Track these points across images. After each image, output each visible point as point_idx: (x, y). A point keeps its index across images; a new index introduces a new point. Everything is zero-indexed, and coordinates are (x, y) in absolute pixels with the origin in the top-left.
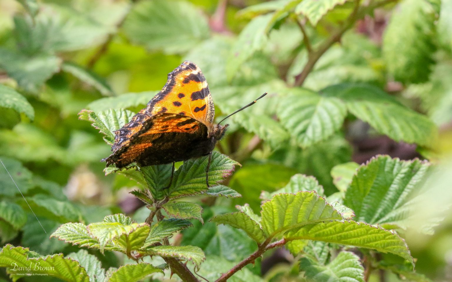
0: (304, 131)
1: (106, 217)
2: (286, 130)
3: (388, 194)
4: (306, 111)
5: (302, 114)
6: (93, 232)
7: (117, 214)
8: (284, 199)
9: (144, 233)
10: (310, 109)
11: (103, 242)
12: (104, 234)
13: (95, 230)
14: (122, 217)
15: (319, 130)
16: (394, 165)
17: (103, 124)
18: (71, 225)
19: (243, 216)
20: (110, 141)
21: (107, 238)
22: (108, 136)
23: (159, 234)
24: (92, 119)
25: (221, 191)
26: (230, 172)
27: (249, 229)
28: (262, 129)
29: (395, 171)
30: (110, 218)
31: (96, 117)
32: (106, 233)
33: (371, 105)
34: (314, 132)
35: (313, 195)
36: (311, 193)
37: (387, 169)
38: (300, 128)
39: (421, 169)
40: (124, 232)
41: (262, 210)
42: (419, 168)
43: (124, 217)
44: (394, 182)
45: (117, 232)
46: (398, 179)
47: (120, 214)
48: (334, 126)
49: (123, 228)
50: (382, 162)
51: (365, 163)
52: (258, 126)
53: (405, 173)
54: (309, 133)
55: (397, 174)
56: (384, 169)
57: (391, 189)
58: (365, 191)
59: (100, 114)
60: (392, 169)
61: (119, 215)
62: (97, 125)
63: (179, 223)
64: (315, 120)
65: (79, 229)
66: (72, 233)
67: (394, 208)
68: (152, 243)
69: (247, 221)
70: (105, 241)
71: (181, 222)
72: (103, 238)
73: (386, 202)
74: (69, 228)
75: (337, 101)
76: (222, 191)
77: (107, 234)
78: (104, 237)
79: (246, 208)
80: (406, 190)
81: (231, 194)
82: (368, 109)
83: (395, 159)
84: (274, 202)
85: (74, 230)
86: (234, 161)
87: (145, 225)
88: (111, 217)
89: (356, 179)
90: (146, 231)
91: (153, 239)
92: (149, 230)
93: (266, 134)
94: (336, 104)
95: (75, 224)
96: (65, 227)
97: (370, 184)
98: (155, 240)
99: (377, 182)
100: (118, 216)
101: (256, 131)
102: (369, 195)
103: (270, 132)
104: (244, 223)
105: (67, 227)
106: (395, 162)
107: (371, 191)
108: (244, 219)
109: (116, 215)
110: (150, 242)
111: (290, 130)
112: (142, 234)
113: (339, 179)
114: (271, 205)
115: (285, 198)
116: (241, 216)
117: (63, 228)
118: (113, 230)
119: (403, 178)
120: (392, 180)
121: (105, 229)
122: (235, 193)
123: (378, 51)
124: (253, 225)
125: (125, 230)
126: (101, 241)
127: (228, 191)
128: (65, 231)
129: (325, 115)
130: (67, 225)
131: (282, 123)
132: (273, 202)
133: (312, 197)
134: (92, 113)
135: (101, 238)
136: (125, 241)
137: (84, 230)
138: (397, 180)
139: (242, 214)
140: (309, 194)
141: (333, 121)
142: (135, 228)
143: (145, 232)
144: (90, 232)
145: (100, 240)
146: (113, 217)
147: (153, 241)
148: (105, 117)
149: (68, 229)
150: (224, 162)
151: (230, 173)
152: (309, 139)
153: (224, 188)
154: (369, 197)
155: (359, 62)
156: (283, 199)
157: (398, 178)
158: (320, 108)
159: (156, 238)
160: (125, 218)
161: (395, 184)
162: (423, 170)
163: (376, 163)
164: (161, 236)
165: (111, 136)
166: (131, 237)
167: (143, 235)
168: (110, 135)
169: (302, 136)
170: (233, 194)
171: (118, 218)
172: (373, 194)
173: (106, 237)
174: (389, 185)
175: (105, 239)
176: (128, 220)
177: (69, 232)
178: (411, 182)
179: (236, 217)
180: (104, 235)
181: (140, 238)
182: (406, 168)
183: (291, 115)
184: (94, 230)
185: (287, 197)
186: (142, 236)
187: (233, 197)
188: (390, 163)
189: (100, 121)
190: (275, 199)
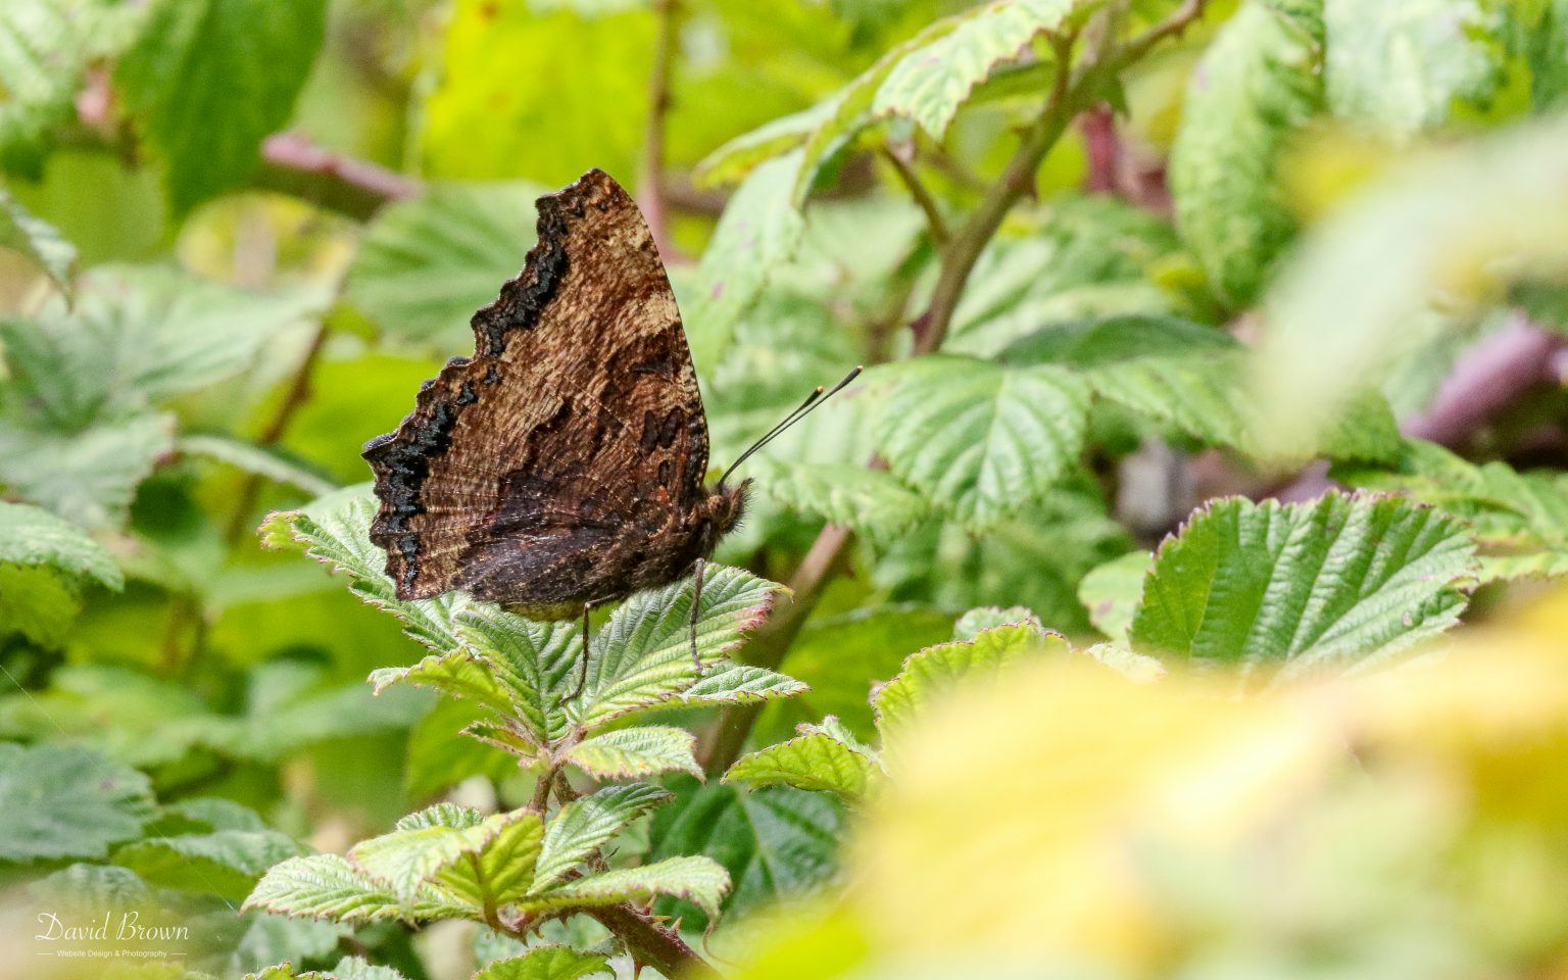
0: (970, 483)
1: (400, 822)
2: (915, 490)
3: (1263, 615)
4: (967, 419)
5: (956, 429)
6: (369, 867)
7: (434, 806)
8: (941, 665)
9: (528, 843)
10: (978, 411)
11: (407, 887)
12: (404, 862)
13: (374, 860)
14: (452, 811)
15: (1015, 470)
16: (1266, 521)
17: (342, 546)
18: (297, 865)
19: (825, 747)
20: (370, 595)
21: (418, 873)
22: (362, 580)
23: (574, 840)
24: (303, 535)
25: (742, 683)
26: (761, 613)
27: (850, 785)
28: (836, 497)
29: (1272, 539)
30: (416, 821)
31: (314, 528)
32: (411, 861)
33: (1163, 365)
34: (1001, 481)
35: (1026, 634)
36: (1020, 629)
37: (1244, 539)
38: (956, 474)
39: (1352, 519)
40: (466, 847)
41: (879, 716)
42: (1345, 517)
43: (457, 812)
44: (1275, 575)
45: (443, 851)
46: (1287, 564)
47: (442, 804)
48: (1061, 452)
49: (461, 838)
50: (1227, 519)
51: (1176, 533)
52: (824, 489)
53: (1304, 541)
54: (988, 484)
55: (1280, 548)
56: (1237, 540)
57: (1269, 597)
58: (1189, 616)
59: (325, 521)
60: (1263, 534)
61: (442, 809)
62: (321, 552)
63: (631, 798)
64: (1000, 443)
65: (325, 870)
66: (303, 886)
67: (1290, 654)
68: (558, 870)
69: (838, 761)
70: (413, 884)
71: (634, 793)
72: (404, 878)
73: (1261, 640)
74: (295, 874)
75: (1057, 371)
76: (746, 685)
77: (414, 864)
78: (405, 873)
79: (830, 727)
80: (1316, 591)
81: (775, 688)
82: (1157, 379)
83: (1264, 502)
84: (910, 682)
85: (310, 875)
86: (767, 581)
87: (527, 814)
88: (419, 820)
89: (1153, 585)
90: (532, 834)
91: (558, 860)
92: (538, 829)
93: (853, 509)
94: (1053, 382)
95: (311, 860)
96: (280, 871)
97: (1202, 595)
98: (565, 862)
99: (1223, 582)
100: (437, 812)
101: (820, 506)
102: (1203, 628)
103: (865, 501)
104: (830, 767)
105: (287, 872)
106: (1267, 509)
107: (1208, 616)
108: (828, 755)
109: (430, 808)
110: (550, 869)
111: (926, 489)
112: (520, 848)
113: (1105, 609)
114: (903, 694)
115: (941, 661)
116: (817, 746)
117: (276, 877)
118: (429, 847)
119: (1300, 558)
120: (1269, 569)
121: (406, 848)
122: (788, 683)
123: (1167, 237)
124: (861, 769)
125: (467, 841)
126: (399, 886)
127: (763, 680)
128: (282, 883)
129: (1028, 421)
130: (285, 867)
131: (898, 471)
132: (907, 680)
133: (1024, 640)
134: (300, 517)
135: (400, 877)
136: (472, 880)
137: (340, 873)
138: (1281, 568)
139: (820, 741)
140: (1015, 633)
141: (1054, 435)
142: (496, 830)
143: (529, 838)
144: (361, 869)
145: (394, 883)
146: (422, 819)
147: (560, 864)
148: (342, 526)
149: (291, 878)
150: (738, 589)
151: (761, 616)
152: (990, 503)
153: (748, 673)
154: (1207, 634)
155: (1107, 273)
156: (938, 664)
157: (1283, 559)
158: (1006, 405)
159: (567, 856)
160: (461, 815)
161: (1278, 581)
162: (1358, 521)
163: (1207, 523)
164: (581, 846)
165: (373, 577)
166: (489, 863)
167: (528, 851)
168: (366, 574)
169: (967, 497)
170: (781, 685)
171: (438, 817)
172: (1217, 623)
173: (413, 870)
174: (1260, 586)
175: (409, 878)
176: (472, 817)
177: (295, 885)
178: (1326, 567)
179: (804, 752)
180: (407, 867)
181: (518, 864)
182: (1305, 523)
183: (921, 441)
184: (370, 858)
185: (948, 656)
186: (522, 854)
187: (783, 696)
188: (1253, 516)
189: (327, 538)
190: (913, 671)
